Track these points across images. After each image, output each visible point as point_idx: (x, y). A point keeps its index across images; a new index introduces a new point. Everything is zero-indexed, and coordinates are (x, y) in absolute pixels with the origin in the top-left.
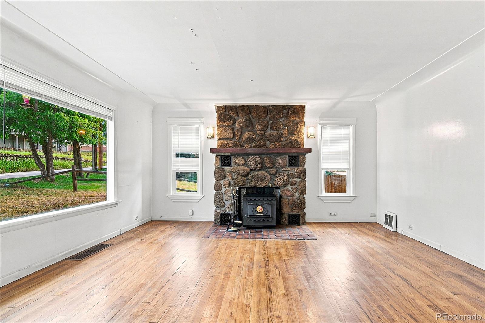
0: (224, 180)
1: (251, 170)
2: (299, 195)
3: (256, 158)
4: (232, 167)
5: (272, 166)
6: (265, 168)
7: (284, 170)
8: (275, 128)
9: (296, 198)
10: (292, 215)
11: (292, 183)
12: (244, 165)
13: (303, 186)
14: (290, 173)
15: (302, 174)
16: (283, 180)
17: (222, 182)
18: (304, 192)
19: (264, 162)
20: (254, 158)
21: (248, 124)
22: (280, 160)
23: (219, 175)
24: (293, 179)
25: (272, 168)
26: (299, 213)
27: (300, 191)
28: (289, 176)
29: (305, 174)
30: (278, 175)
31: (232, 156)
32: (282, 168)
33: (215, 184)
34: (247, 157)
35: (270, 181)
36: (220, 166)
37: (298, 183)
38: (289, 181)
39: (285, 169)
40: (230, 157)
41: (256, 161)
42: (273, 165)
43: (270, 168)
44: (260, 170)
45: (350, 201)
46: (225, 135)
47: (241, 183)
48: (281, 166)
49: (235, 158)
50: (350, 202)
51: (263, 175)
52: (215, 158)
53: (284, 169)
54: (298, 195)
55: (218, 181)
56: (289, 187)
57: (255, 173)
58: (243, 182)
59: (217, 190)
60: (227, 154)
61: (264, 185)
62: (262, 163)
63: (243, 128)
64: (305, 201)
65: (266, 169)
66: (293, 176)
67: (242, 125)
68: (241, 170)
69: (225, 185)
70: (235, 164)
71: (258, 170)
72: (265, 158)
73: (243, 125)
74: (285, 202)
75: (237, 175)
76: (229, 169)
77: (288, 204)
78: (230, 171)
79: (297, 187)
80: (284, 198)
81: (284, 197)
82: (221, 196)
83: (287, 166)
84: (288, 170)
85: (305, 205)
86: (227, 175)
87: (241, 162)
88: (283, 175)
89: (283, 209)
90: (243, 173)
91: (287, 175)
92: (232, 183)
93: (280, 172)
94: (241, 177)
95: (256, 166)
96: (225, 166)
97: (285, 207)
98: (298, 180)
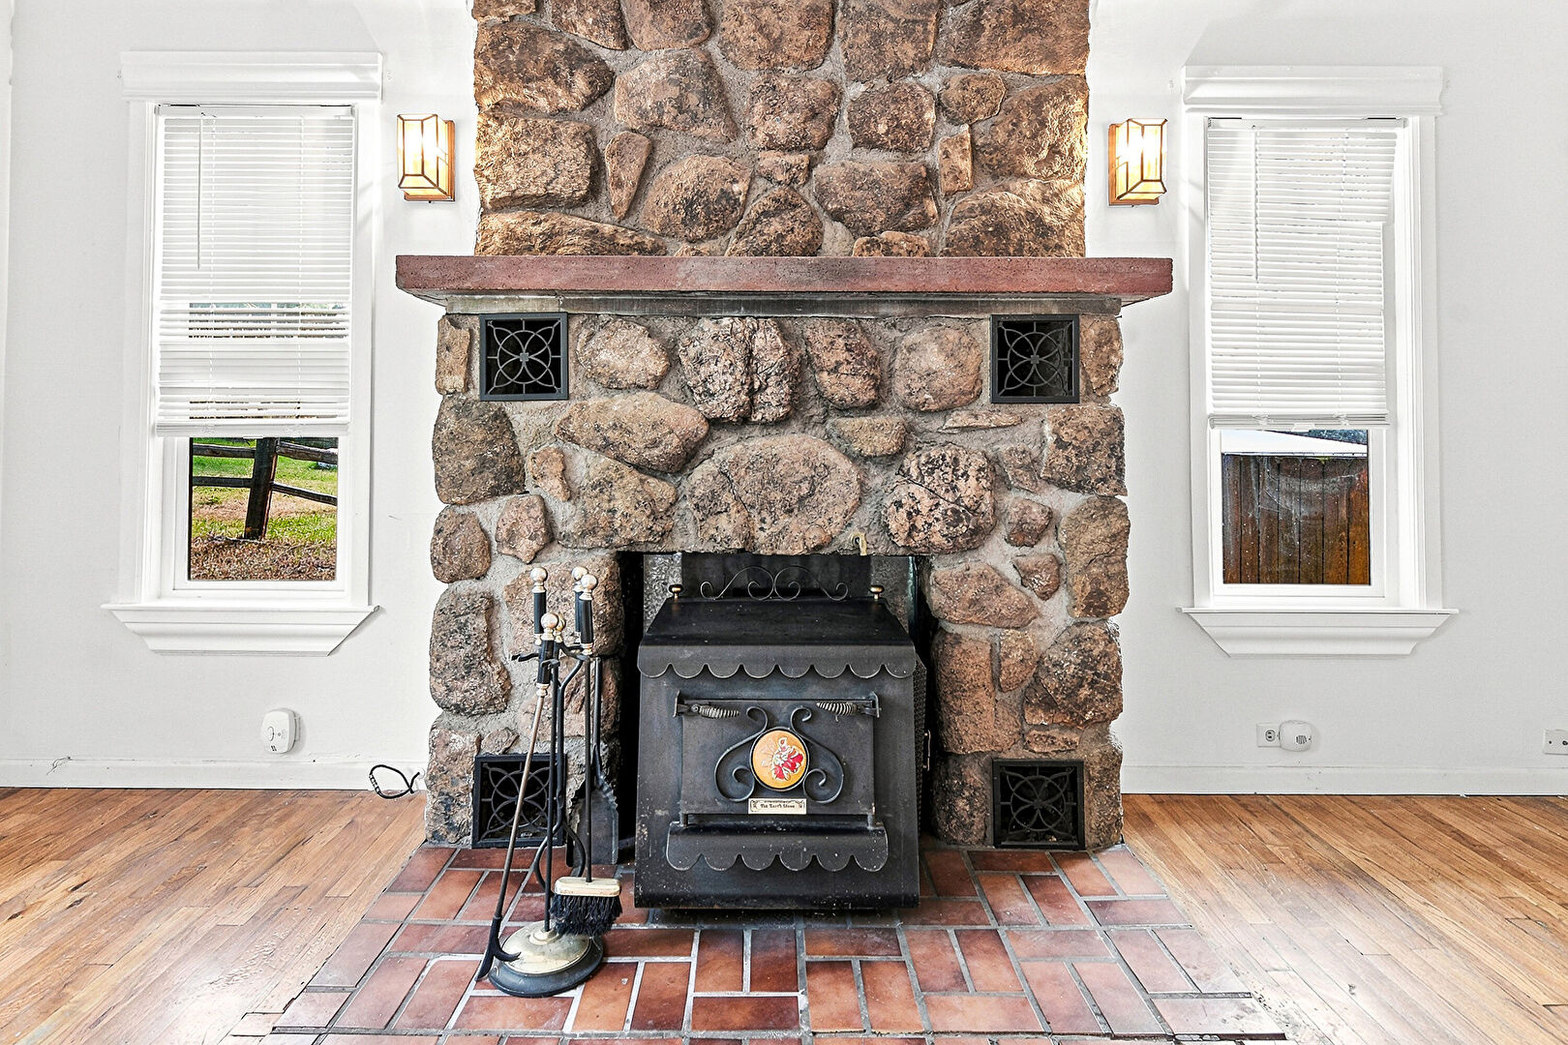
0: (503, 500)
1: (715, 423)
2: (1077, 613)
3: (754, 331)
4: (568, 398)
5: (871, 394)
6: (817, 411)
7: (963, 429)
8: (882, 129)
9: (1048, 637)
10: (1024, 768)
11: (1021, 523)
12: (658, 384)
13: (1104, 547)
14: (1003, 448)
15: (1101, 457)
16: (957, 502)
17: (493, 514)
18: (1115, 598)
19: (807, 361)
20: (733, 333)
21: (693, 99)
22: (935, 347)
23: (469, 464)
24: (1023, 495)
25: (872, 407)
26: (1074, 756)
27: (1081, 584)
28: (996, 475)
29: (1120, 458)
30: (911, 463)
31: (569, 316)
32: (946, 411)
33: (438, 532)
34: (682, 323)
35: (855, 508)
36: (475, 393)
37: (1064, 522)
38: (994, 508)
39: (972, 421)
40: (552, 322)
41: (749, 357)
42: (877, 388)
43: (861, 409)
44: (781, 423)
45: (1406, 649)
46: (535, 174)
47: (634, 528)
48: (935, 396)
49: (592, 335)
50: (1408, 651)
51: (806, 462)
52: (442, 334)
53: (961, 418)
54: (1064, 614)
55: (460, 510)
56: (998, 555)
57: (739, 447)
58: (654, 516)
59: (453, 579)
60: (529, 305)
61: (814, 537)
62: (799, 372)
63: (658, 126)
64: (1119, 662)
65: (826, 414)
66: (1028, 468)
67: (649, 102)
68: (635, 427)
69: (512, 536)
70: (594, 377)
71: (765, 424)
72: (820, 335)
73: (659, 106)
74: (972, 672)
75: (604, 460)
76: (543, 420)
77: (995, 680)
78: (554, 430)
79: (1055, 559)
80: (958, 639)
81: (958, 629)
82: (481, 623)
83: (986, 397)
84: (987, 428)
85: (1117, 691)
86: (529, 465)
87: (637, 364)
88: (956, 460)
89: (950, 722)
90: (655, 444)
91: (982, 462)
92: (570, 528)
93: (932, 443)
94: (632, 479)
95: (752, 393)
96: (513, 391)
97: (967, 706)
98: (1068, 503)
